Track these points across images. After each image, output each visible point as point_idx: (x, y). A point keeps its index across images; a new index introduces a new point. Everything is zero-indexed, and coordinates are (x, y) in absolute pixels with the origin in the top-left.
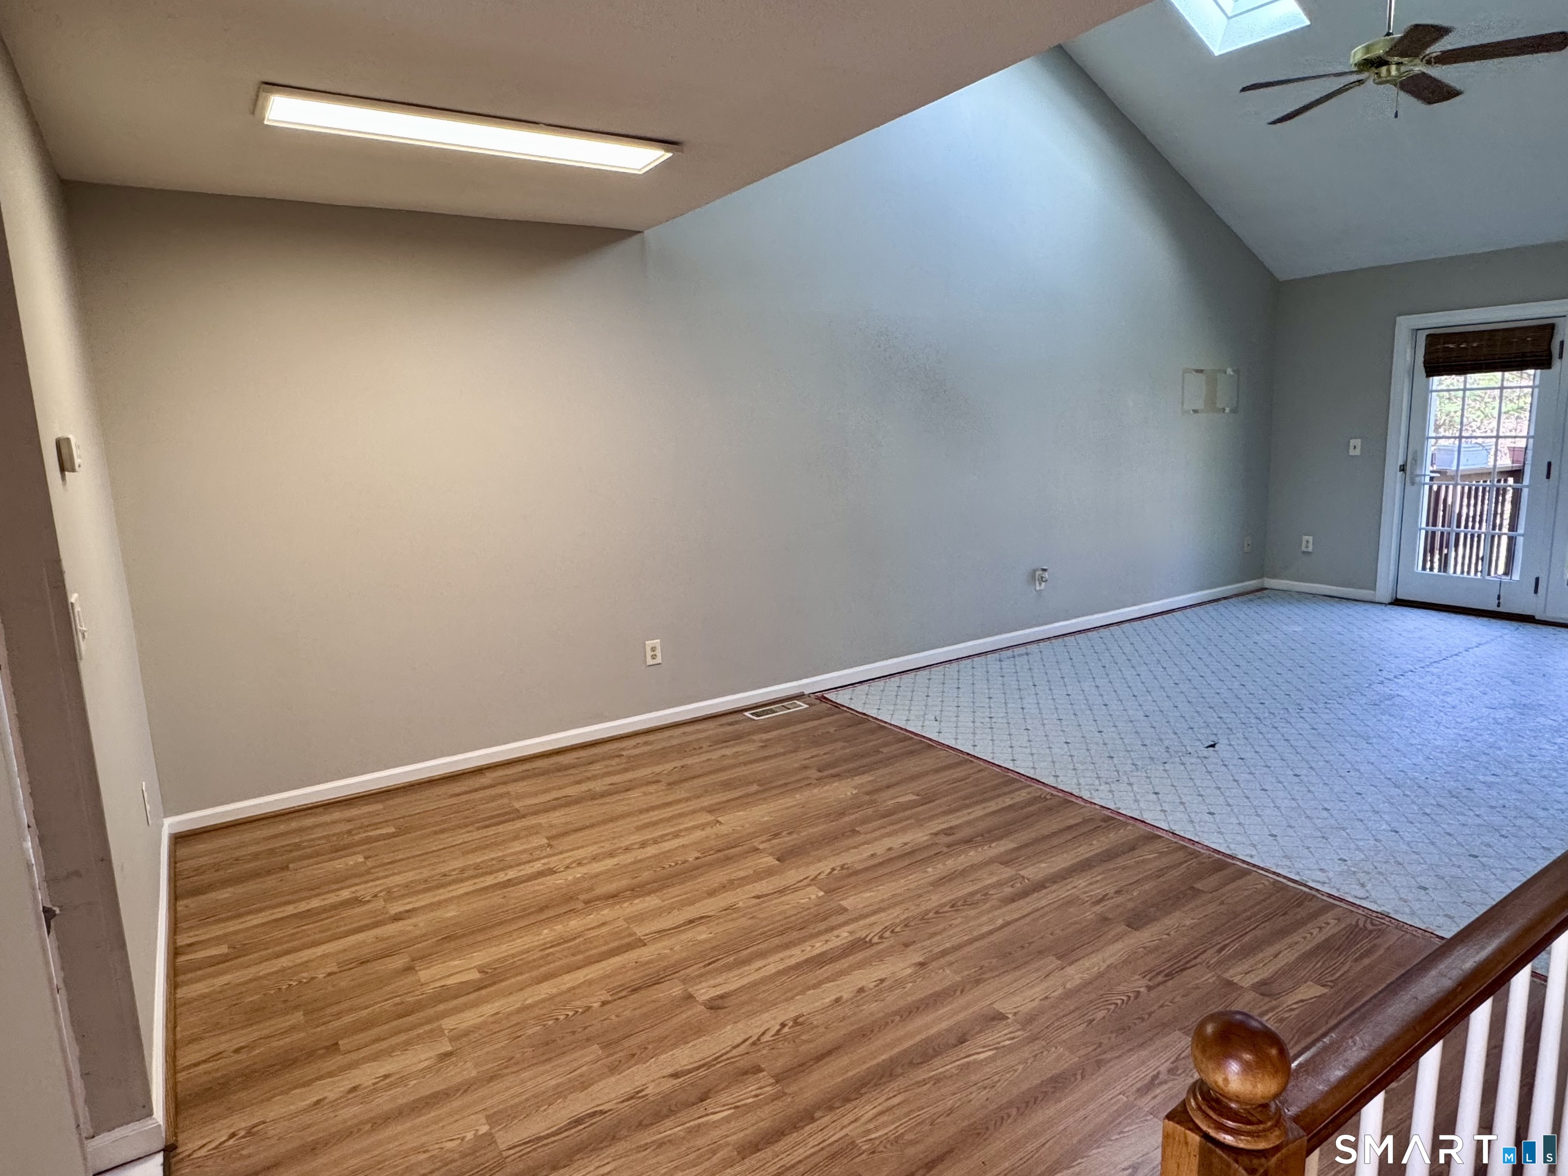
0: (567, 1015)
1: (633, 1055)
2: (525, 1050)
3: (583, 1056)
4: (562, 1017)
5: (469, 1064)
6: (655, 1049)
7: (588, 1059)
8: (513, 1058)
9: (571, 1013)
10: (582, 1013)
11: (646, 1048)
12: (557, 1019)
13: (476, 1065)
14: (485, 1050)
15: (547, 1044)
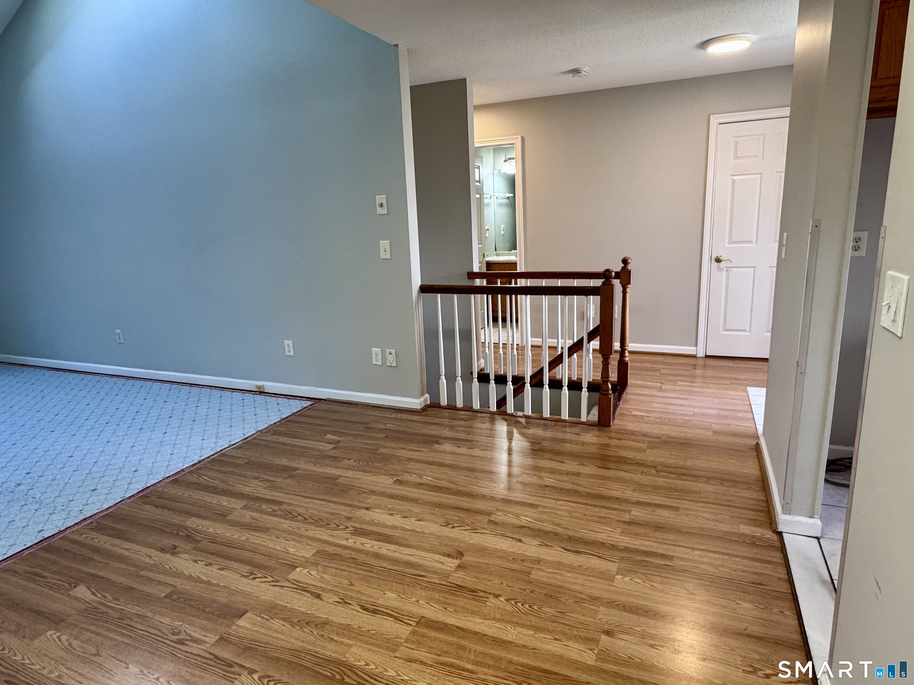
0: (522, 605)
1: (522, 560)
2: (564, 601)
3: (542, 576)
4: (527, 606)
5: (600, 616)
6: (510, 556)
7: (542, 573)
8: (576, 602)
9: (520, 604)
10: (513, 599)
11: (513, 559)
12: (530, 606)
13: (596, 612)
14: (584, 618)
15: (551, 596)
